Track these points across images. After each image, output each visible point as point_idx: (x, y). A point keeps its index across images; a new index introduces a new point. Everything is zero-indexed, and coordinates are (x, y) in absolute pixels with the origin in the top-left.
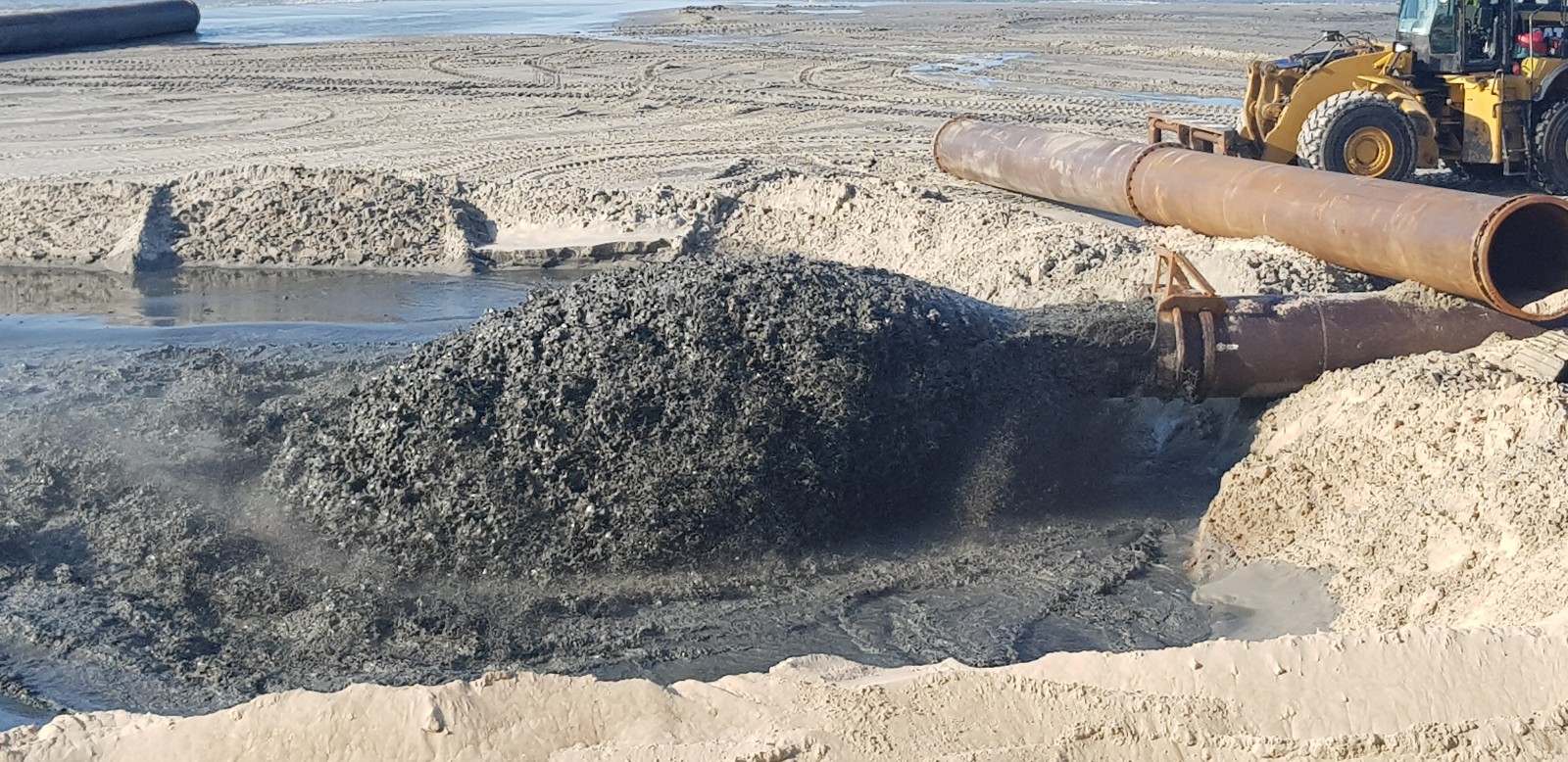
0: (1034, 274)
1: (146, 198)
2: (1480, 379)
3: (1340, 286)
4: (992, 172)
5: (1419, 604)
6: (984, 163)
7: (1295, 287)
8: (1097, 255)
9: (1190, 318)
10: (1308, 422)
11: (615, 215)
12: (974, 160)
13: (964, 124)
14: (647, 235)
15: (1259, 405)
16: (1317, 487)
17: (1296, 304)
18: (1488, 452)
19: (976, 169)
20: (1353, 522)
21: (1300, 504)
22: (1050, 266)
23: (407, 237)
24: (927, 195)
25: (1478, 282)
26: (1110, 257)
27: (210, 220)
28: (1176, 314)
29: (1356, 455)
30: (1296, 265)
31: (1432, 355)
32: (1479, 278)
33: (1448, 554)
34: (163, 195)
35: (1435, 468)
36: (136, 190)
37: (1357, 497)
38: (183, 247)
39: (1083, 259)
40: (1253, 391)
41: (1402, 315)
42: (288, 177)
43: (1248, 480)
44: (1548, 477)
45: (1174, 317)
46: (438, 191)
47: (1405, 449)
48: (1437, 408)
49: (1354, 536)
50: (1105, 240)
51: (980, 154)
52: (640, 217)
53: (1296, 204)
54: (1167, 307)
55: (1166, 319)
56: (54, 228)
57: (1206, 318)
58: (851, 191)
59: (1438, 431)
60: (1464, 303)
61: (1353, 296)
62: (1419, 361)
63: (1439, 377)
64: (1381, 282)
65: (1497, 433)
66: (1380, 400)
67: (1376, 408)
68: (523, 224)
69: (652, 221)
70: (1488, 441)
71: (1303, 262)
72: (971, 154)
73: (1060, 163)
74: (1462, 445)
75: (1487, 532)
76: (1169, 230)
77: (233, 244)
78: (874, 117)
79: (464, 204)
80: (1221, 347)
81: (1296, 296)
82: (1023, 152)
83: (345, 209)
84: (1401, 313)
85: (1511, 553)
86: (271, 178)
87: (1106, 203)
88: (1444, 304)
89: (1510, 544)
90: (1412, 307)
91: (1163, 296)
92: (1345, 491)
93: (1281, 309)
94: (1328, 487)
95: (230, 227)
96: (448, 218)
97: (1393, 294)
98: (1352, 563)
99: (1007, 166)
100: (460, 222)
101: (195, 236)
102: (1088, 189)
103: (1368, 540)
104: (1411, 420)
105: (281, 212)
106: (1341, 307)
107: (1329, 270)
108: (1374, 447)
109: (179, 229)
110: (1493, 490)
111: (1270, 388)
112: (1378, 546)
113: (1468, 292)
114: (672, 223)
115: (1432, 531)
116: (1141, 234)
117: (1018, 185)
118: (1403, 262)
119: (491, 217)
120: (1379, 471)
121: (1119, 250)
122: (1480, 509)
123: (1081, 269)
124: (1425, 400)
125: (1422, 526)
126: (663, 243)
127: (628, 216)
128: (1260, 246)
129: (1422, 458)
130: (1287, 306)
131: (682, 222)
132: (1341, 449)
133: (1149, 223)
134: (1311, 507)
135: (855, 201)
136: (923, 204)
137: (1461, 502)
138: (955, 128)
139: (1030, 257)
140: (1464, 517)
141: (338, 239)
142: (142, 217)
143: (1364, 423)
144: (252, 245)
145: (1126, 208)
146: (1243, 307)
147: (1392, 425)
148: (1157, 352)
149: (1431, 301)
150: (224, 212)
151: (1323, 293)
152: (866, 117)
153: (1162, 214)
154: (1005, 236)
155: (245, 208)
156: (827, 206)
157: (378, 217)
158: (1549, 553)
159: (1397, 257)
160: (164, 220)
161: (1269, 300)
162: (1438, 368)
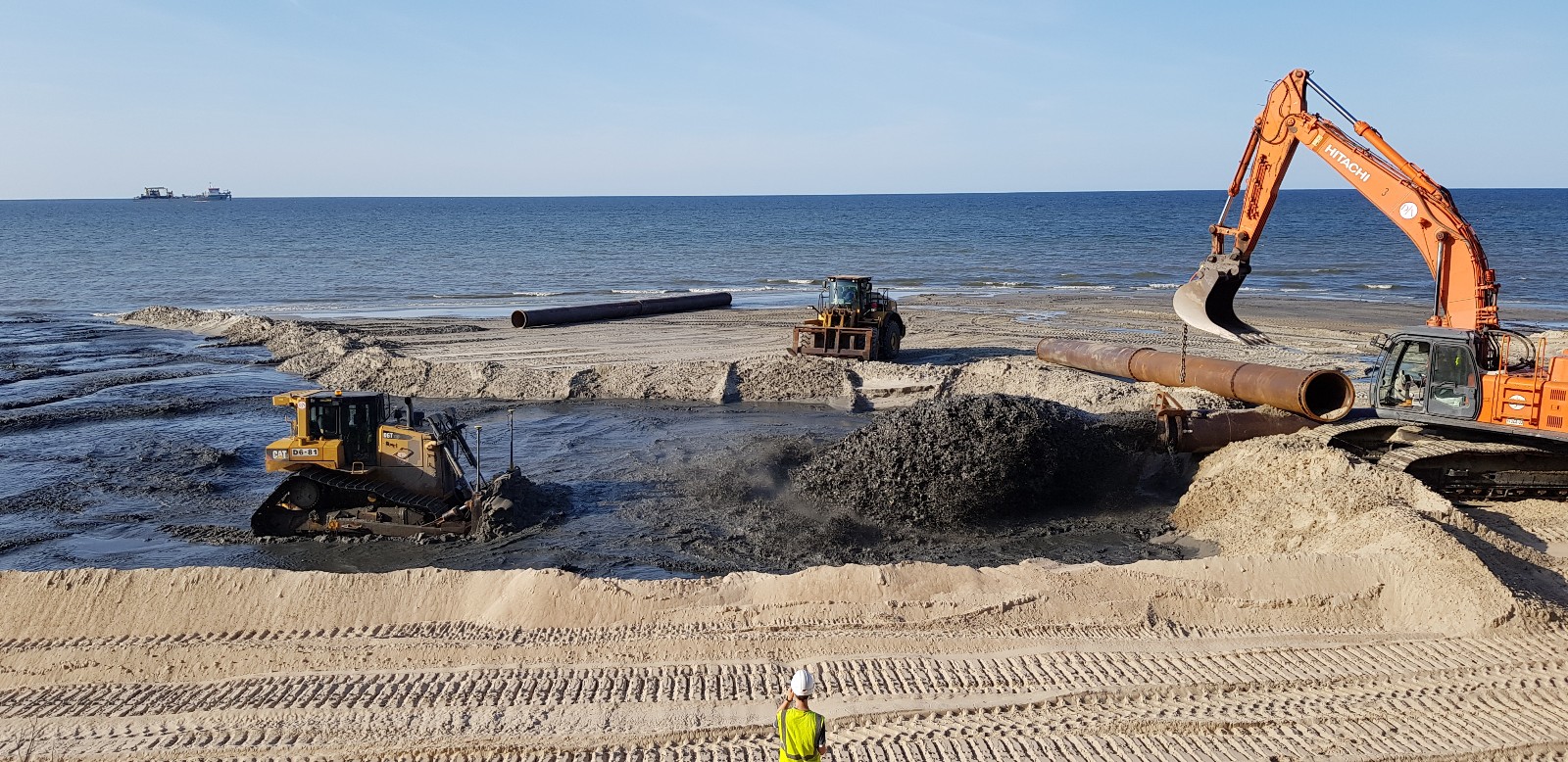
0: (1093, 400)
1: (727, 367)
2: (1303, 446)
3: (1232, 406)
4: (1064, 359)
5: (1291, 543)
6: (1061, 356)
7: (1213, 407)
8: (1120, 393)
9: (1171, 420)
10: (1226, 463)
11: (911, 376)
12: (1056, 356)
13: (1051, 340)
14: (925, 383)
15: (1202, 456)
16: (1234, 491)
17: (1217, 414)
18: (1313, 478)
19: (1056, 358)
20: (1255, 506)
21: (1227, 498)
22: (1100, 397)
23: (828, 383)
24: (1041, 368)
25: (1300, 406)
26: (1126, 394)
27: (752, 376)
28: (1165, 417)
29: (1251, 478)
30: (1212, 398)
31: (1279, 435)
32: (1301, 403)
33: (1302, 521)
34: (733, 366)
35: (1289, 485)
36: (723, 364)
37: (1254, 496)
38: (741, 387)
39: (1114, 395)
40: (1198, 450)
41: (1264, 420)
42: (781, 360)
43: (1203, 488)
44: (1345, 489)
45: (1165, 418)
46: (840, 365)
47: (1272, 476)
48: (1286, 457)
49: (1256, 512)
50: (1123, 388)
51: (1058, 352)
52: (922, 376)
53: (1211, 373)
54: (1161, 414)
55: (1161, 419)
56: (692, 379)
57: (1178, 419)
58: (1009, 367)
59: (1287, 469)
60: (1290, 414)
61: (1237, 411)
62: (1276, 438)
63: (1285, 445)
64: (1254, 405)
65: (1316, 470)
66: (1259, 455)
67: (1258, 458)
68: (874, 379)
69: (927, 378)
70: (1312, 473)
71: (1215, 397)
72: (1054, 352)
73: (1096, 356)
74: (1299, 475)
75: (1320, 512)
76: (1150, 384)
77: (761, 386)
78: (1006, 337)
79: (850, 371)
80: (1185, 431)
81: (1214, 411)
82: (1078, 351)
83: (803, 372)
84: (1263, 418)
85: (1334, 521)
86: (775, 360)
87: (1118, 372)
88: (1282, 414)
89: (1332, 517)
90: (1268, 416)
91: (1159, 410)
92: (1247, 493)
93: (1210, 416)
94: (1239, 491)
95: (760, 379)
96: (844, 376)
97: (1259, 410)
98: (1255, 524)
99: (1071, 357)
100: (849, 378)
101: (746, 383)
102: (1109, 367)
103: (1262, 514)
104: (1274, 463)
105: (779, 373)
106: (1235, 414)
107: (1227, 400)
108: (1260, 475)
109: (740, 380)
110: (1321, 494)
111: (1206, 449)
112: (1267, 517)
113: (1295, 409)
114: (935, 379)
115: (1292, 511)
116: (1137, 385)
117: (1075, 365)
118: (1263, 397)
119: (861, 376)
120: (1262, 485)
121: (1129, 392)
122: (1315, 502)
123: (1113, 399)
124: (1280, 455)
125: (1287, 509)
126: (931, 387)
127: (917, 376)
128: (1195, 390)
129: (1282, 479)
130: (1213, 414)
131: (939, 379)
132: (1244, 474)
133: (1139, 381)
134: (1232, 500)
135: (1011, 370)
136: (1041, 372)
137: (1306, 499)
138: (1046, 342)
139: (1091, 394)
140: (1308, 505)
141: (800, 384)
142: (726, 375)
143: (1252, 464)
144: (768, 386)
145: (1127, 374)
146: (1194, 414)
147: (1266, 466)
148: (1158, 433)
149: (1275, 413)
150: (757, 373)
151: (1224, 409)
152: (1003, 338)
153: (1145, 377)
154: (1077, 386)
155: (765, 372)
156: (999, 373)
157: (816, 376)
158: (1353, 521)
159: (1260, 394)
160: (734, 376)
161: (1203, 413)
162: (1284, 441)
